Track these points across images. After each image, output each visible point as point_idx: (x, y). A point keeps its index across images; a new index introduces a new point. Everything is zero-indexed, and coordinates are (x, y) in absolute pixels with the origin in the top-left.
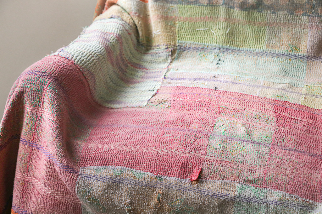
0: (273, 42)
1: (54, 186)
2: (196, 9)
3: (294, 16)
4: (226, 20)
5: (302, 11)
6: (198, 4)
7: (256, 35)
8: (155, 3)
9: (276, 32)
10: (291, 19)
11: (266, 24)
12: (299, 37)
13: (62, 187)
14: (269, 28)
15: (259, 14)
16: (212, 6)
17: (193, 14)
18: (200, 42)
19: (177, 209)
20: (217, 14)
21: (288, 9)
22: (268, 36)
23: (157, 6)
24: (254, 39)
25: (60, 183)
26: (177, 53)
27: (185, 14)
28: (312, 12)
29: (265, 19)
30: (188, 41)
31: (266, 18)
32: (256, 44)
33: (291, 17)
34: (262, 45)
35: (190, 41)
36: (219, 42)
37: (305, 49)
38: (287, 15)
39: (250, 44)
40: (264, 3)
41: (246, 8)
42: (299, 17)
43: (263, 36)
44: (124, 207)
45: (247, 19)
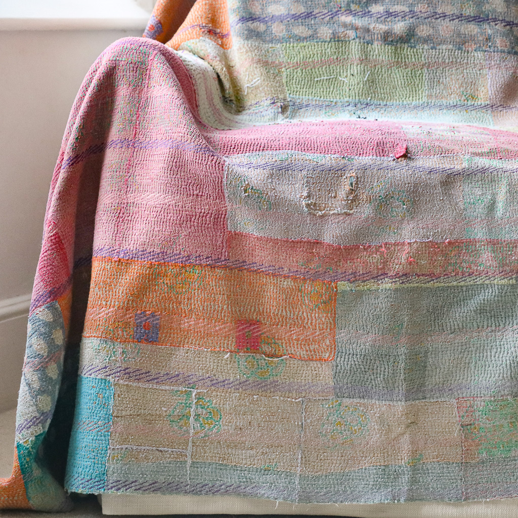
0: (436, 91)
1: (182, 189)
2: (313, 47)
3: (463, 52)
4: (361, 61)
5: (473, 45)
6: (315, 40)
7: (410, 82)
8: (246, 42)
9: (440, 76)
10: (459, 56)
11: (423, 66)
12: (474, 82)
13: (194, 188)
14: (428, 71)
15: (412, 51)
16: (338, 41)
17: (308, 56)
18: (322, 98)
19: (379, 197)
20: (347, 53)
21: (453, 42)
22: (427, 82)
23: (249, 46)
24: (408, 88)
25: (191, 183)
26: (289, 110)
27: (294, 57)
28: (488, 46)
29: (421, 57)
30: (304, 97)
31: (423, 56)
32: (411, 95)
33: (459, 54)
34: (421, 97)
35: (307, 96)
36: (354, 94)
37: (487, 96)
38: (453, 51)
39: (402, 97)
40: (417, 35)
41: (392, 41)
42: (471, 53)
43: (420, 83)
44: (299, 202)
45: (395, 58)
